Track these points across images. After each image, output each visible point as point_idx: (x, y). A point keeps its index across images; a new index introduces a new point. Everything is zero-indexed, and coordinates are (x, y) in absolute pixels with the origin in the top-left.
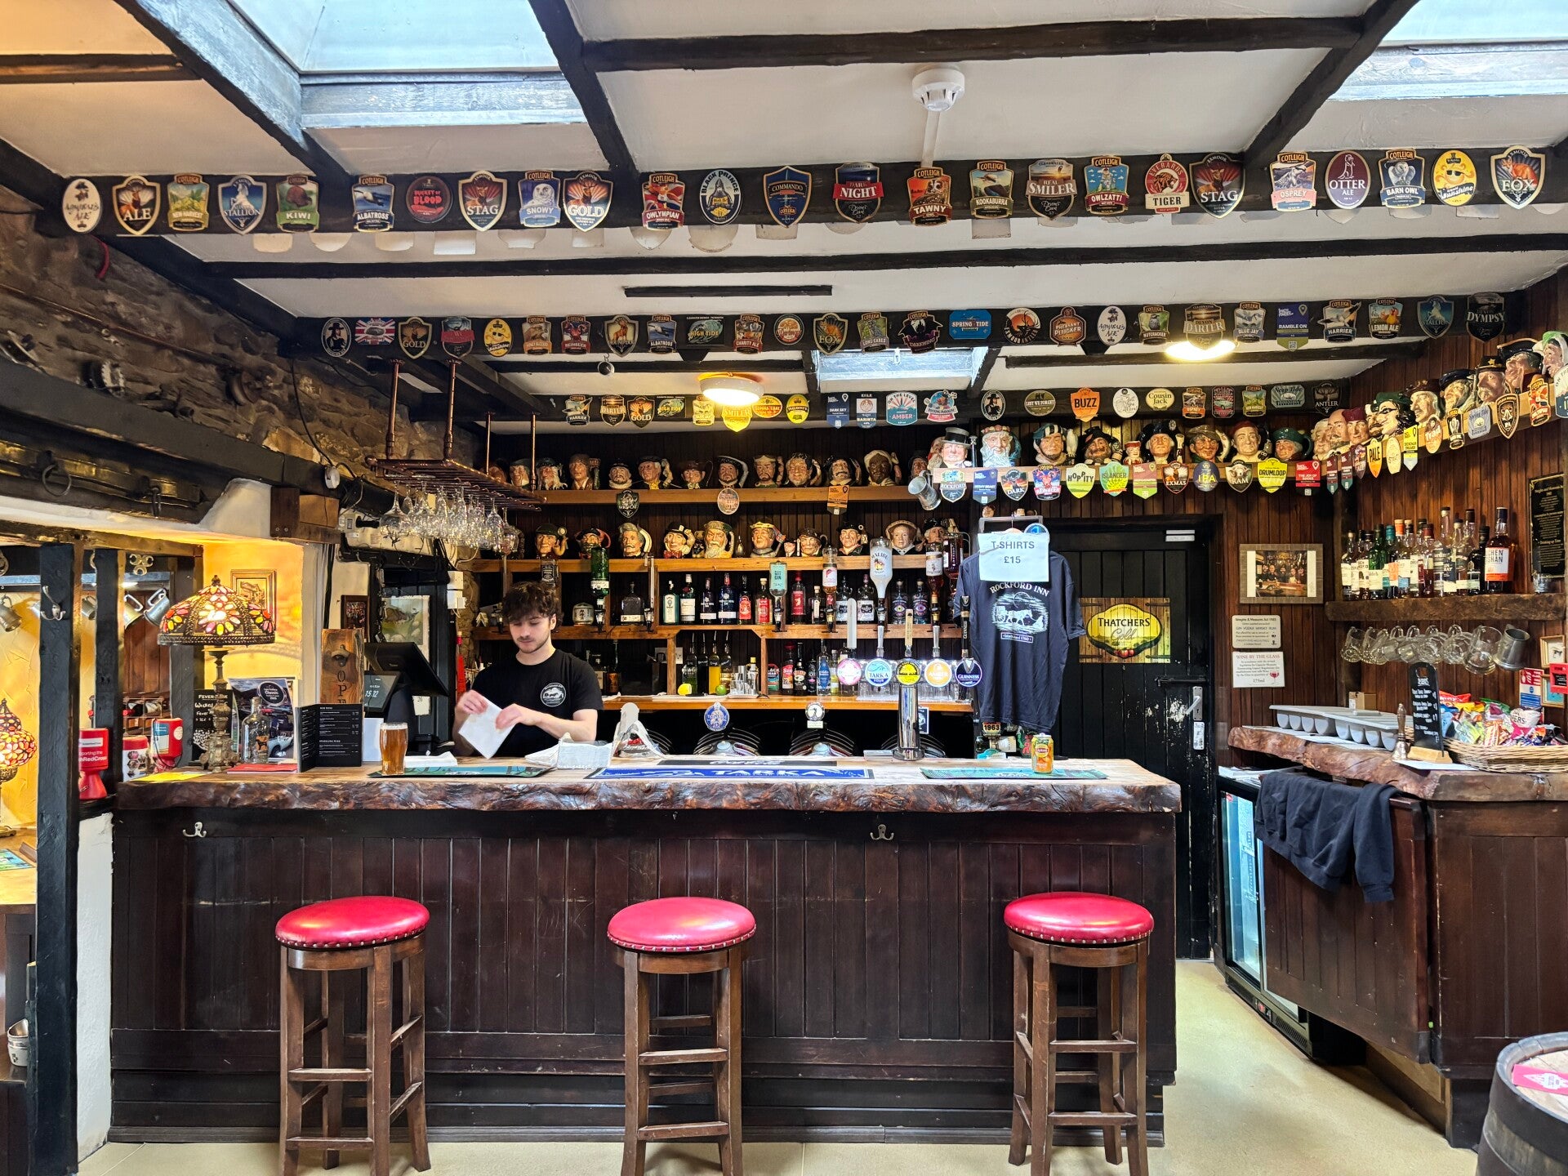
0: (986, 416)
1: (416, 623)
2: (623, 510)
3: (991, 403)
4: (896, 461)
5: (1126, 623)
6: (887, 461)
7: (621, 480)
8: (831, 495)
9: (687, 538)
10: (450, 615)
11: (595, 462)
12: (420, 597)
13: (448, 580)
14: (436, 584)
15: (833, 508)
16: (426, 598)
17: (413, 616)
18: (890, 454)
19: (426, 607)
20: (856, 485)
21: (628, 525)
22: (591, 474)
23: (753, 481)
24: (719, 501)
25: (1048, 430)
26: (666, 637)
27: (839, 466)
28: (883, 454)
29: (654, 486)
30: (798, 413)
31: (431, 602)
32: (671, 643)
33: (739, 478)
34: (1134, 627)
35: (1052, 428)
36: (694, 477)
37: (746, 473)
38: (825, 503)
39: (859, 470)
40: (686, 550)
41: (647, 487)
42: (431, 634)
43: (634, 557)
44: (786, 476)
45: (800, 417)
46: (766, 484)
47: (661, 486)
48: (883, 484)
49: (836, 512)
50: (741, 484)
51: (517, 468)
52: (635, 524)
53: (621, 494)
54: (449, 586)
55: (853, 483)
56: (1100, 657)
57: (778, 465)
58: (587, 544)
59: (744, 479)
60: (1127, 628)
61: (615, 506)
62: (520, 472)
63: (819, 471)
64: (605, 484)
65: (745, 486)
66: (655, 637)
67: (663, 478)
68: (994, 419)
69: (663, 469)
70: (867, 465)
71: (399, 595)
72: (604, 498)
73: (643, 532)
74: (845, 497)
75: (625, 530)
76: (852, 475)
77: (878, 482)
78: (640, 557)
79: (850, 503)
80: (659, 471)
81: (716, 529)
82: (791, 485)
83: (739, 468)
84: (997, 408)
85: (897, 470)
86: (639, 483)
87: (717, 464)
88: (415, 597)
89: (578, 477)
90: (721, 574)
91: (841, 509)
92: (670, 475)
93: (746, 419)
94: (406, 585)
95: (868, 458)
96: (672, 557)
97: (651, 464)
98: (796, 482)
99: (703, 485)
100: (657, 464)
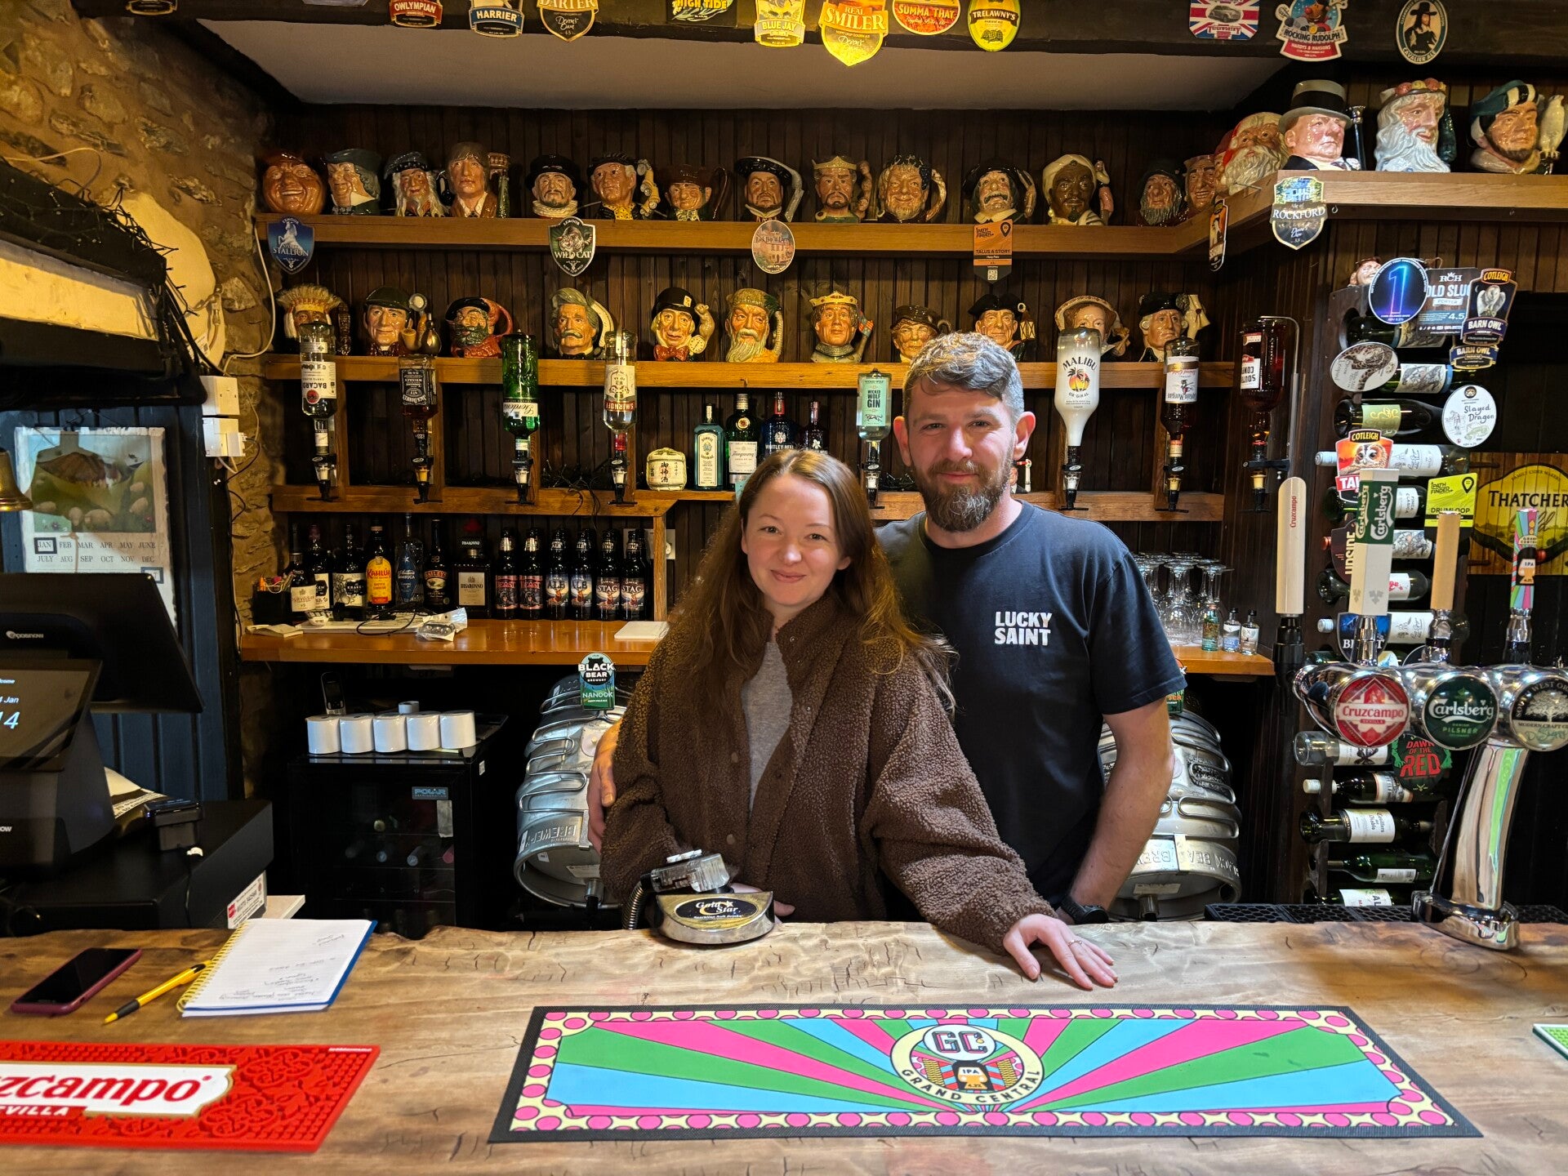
0: (1405, 53)
1: (138, 486)
2: (564, 261)
3: (1418, 24)
4: (1104, 178)
5: (1537, 500)
6: (1088, 176)
7: (558, 199)
8: (978, 244)
9: (697, 320)
10: (217, 468)
11: (499, 162)
12: (142, 431)
13: (202, 396)
14: (177, 404)
15: (985, 269)
16: (158, 432)
17: (131, 470)
18: (1094, 163)
19: (157, 453)
20: (1024, 221)
21: (570, 293)
22: (492, 186)
23: (811, 207)
24: (755, 246)
25: (1513, 96)
26: (650, 513)
27: (995, 183)
28: (1083, 162)
29: (623, 213)
30: (994, 26)
31: (167, 442)
32: (659, 523)
33: (785, 205)
34: (1551, 509)
35: (1523, 93)
36: (690, 198)
37: (799, 194)
38: (969, 256)
39: (1031, 193)
40: (698, 345)
41: (611, 215)
42: (172, 509)
43: (580, 356)
44: (879, 201)
45: (999, 37)
46: (837, 215)
47: (636, 213)
48: (1083, 221)
49: (993, 275)
50: (789, 215)
51: (340, 169)
52: (582, 290)
53: (559, 228)
54: (207, 409)
55: (1019, 218)
56: (1485, 564)
57: (861, 178)
58: (464, 329)
59: (794, 204)
60: (1542, 510)
61: (544, 252)
62: (347, 177)
63: (943, 193)
64: (521, 205)
65: (798, 217)
66: (629, 512)
67: (638, 198)
68: (1421, 60)
69: (640, 179)
70: (1049, 183)
71: (96, 424)
72: (520, 234)
73: (597, 308)
74: (1008, 245)
75: (564, 301)
76: (1019, 204)
77: (1074, 217)
78: (592, 356)
79: (1017, 257)
80: (633, 183)
81: (751, 305)
82: (890, 218)
83: (785, 181)
84: (1431, 35)
85: (1106, 197)
86: (591, 206)
87: (744, 170)
88: (132, 430)
89: (468, 189)
90: (769, 394)
91: (1000, 269)
92: (655, 191)
93: (873, 37)
94: (110, 405)
95: (1053, 170)
96: (671, 359)
97: (617, 168)
98: (902, 213)
99: (706, 213)
100: (629, 169)
